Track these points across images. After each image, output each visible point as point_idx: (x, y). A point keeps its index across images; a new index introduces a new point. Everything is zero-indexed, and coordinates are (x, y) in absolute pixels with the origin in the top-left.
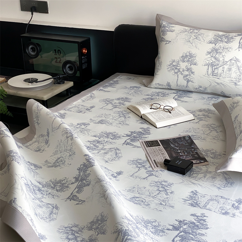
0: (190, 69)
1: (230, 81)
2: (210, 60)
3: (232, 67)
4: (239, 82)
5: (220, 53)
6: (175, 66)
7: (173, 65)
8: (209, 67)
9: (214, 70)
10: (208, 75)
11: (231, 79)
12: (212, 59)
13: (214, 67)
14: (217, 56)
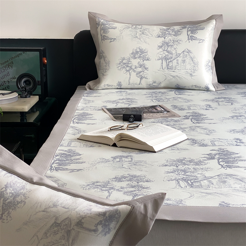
0: (143, 65)
1: (186, 73)
2: (163, 54)
3: (186, 58)
4: (194, 72)
5: (171, 46)
6: (126, 63)
7: (124, 63)
8: (162, 61)
9: (169, 63)
10: (163, 69)
11: (186, 70)
12: (165, 53)
13: (168, 60)
14: (169, 49)
